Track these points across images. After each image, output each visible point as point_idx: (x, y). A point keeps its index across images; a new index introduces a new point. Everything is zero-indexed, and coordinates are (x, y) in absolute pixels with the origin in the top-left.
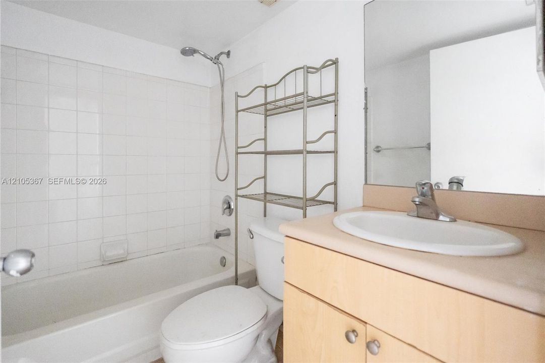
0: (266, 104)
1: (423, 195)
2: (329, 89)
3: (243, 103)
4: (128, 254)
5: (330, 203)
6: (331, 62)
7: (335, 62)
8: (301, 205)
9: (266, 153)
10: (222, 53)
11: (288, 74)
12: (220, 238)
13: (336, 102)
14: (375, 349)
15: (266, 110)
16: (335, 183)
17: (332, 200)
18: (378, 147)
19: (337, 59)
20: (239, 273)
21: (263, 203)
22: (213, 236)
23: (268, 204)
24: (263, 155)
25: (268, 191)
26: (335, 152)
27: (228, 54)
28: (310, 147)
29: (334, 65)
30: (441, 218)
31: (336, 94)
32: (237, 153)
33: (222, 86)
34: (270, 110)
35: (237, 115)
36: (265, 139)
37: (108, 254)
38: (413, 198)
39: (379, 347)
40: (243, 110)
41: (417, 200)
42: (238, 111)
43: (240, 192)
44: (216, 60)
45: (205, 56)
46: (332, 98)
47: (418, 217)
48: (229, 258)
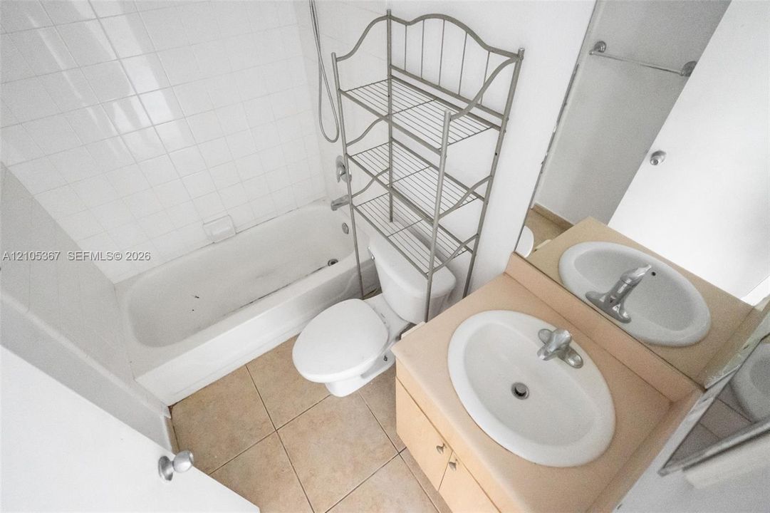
4: (235, 228)
22: (330, 207)
26: (485, 201)
31: (505, 117)
37: (215, 233)
42: (339, 90)
48: (350, 225)
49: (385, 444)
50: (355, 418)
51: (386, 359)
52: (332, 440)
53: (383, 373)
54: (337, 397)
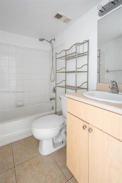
0: (66, 56)
1: (113, 85)
2: (86, 50)
3: (58, 56)
4: (24, 104)
5: (86, 89)
6: (86, 41)
7: (88, 41)
8: (75, 89)
9: (66, 72)
10: (52, 40)
11: (73, 46)
12: (52, 100)
13: (88, 55)
14: (91, 131)
15: (66, 58)
16: (87, 82)
17: (86, 88)
18: (107, 70)
19: (88, 40)
20: (57, 111)
21: (65, 89)
22: (50, 100)
23: (67, 89)
24: (65, 73)
25: (67, 85)
26: (88, 72)
27: (54, 40)
28: (78, 70)
29: (87, 42)
30: (119, 93)
31: (88, 52)
32: (56, 72)
33: (52, 50)
34: (67, 58)
35: (56, 60)
36: (66, 68)
37: (18, 104)
38: (110, 86)
39: (92, 131)
40: (58, 58)
41: (111, 87)
42: (56, 59)
43: (57, 85)
44: (50, 42)
45: (47, 41)
46: (87, 53)
47: (112, 93)
48: (55, 107)
49: (61, 176)
50: (49, 164)
51: (63, 143)
52: (38, 172)
53: (62, 148)
54: (43, 155)
